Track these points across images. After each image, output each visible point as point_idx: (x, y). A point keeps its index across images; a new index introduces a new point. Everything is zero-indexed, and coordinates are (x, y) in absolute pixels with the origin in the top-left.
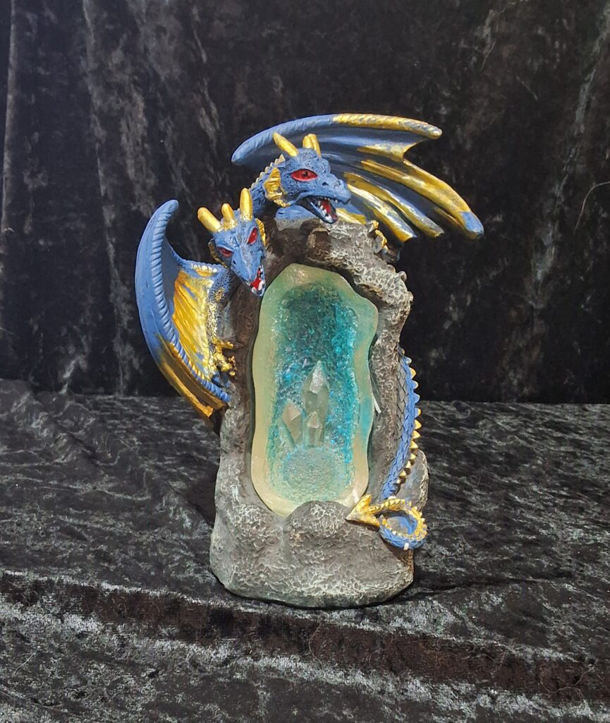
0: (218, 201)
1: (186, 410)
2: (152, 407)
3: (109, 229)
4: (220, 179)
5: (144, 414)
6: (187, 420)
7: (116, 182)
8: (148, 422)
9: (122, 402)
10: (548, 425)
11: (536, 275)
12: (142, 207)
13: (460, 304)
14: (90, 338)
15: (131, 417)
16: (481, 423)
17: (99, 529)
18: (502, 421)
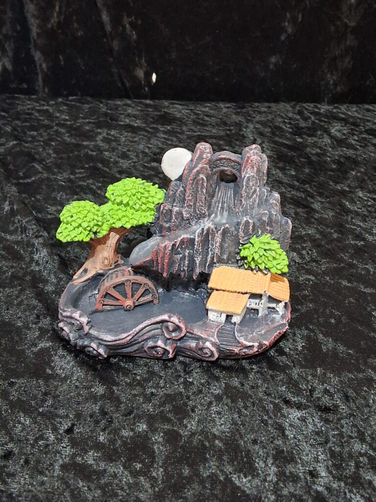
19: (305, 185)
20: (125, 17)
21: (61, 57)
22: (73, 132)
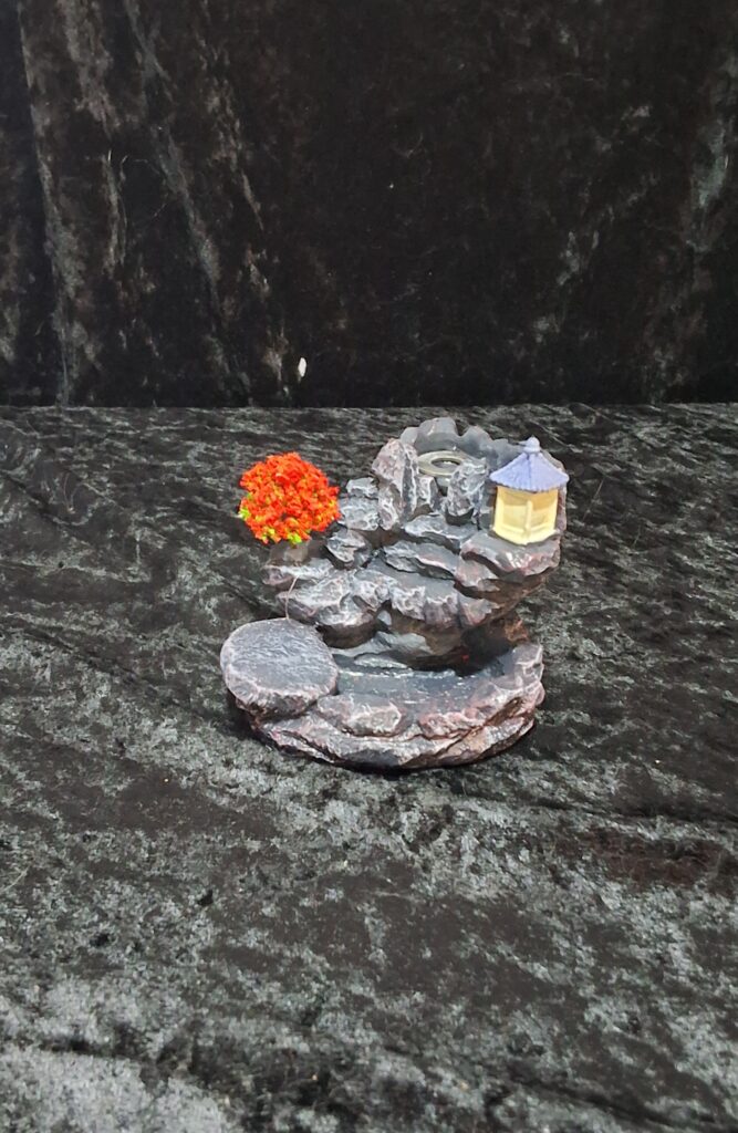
0: (213, 92)
1: (171, 428)
2: (119, 423)
3: (41, 140)
4: (216, 58)
5: (109, 435)
6: (176, 444)
7: (50, 66)
8: (116, 448)
9: (71, 414)
10: (712, 435)
11: (698, 200)
12: (91, 104)
13: (582, 246)
14: (17, 310)
15: (90, 441)
16: (613, 437)
17: (82, 634)
18: (645, 431)
19: (597, 525)
20: (250, 252)
21: (121, 334)
22: (142, 447)
